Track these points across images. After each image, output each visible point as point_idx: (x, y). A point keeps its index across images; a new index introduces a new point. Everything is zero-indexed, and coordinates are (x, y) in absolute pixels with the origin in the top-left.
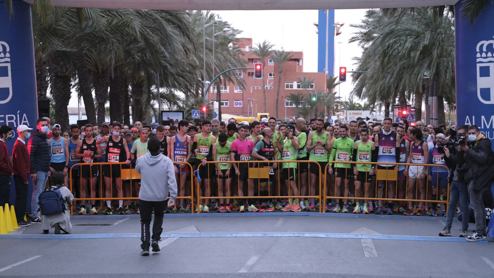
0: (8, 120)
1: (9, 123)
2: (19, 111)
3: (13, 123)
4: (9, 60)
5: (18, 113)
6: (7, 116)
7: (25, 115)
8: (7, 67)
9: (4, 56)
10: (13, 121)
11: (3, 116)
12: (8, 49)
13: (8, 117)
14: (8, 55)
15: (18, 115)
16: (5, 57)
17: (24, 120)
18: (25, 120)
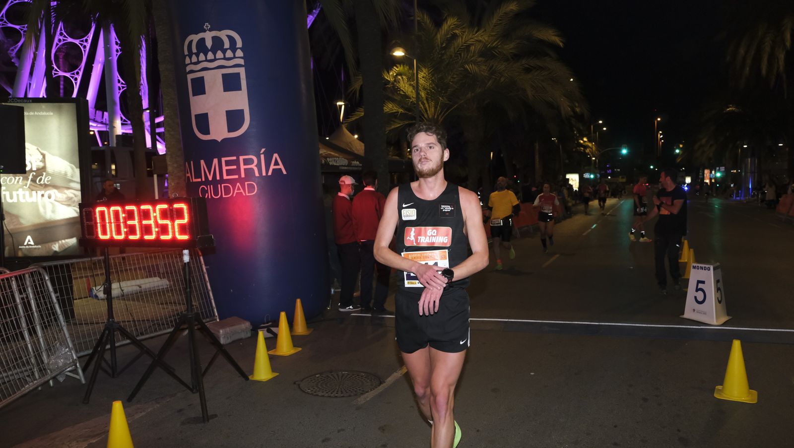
0: (244, 165)
1: (245, 169)
2: (263, 150)
3: (252, 169)
4: (242, 62)
5: (262, 152)
6: (241, 158)
7: (276, 156)
8: (238, 74)
9: (232, 56)
10: (253, 166)
11: (234, 158)
12: (239, 44)
13: (244, 160)
14: (239, 53)
15: (262, 157)
16: (235, 57)
17: (274, 165)
18: (276, 163)
